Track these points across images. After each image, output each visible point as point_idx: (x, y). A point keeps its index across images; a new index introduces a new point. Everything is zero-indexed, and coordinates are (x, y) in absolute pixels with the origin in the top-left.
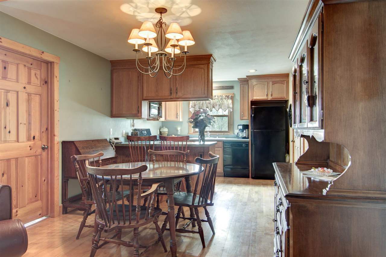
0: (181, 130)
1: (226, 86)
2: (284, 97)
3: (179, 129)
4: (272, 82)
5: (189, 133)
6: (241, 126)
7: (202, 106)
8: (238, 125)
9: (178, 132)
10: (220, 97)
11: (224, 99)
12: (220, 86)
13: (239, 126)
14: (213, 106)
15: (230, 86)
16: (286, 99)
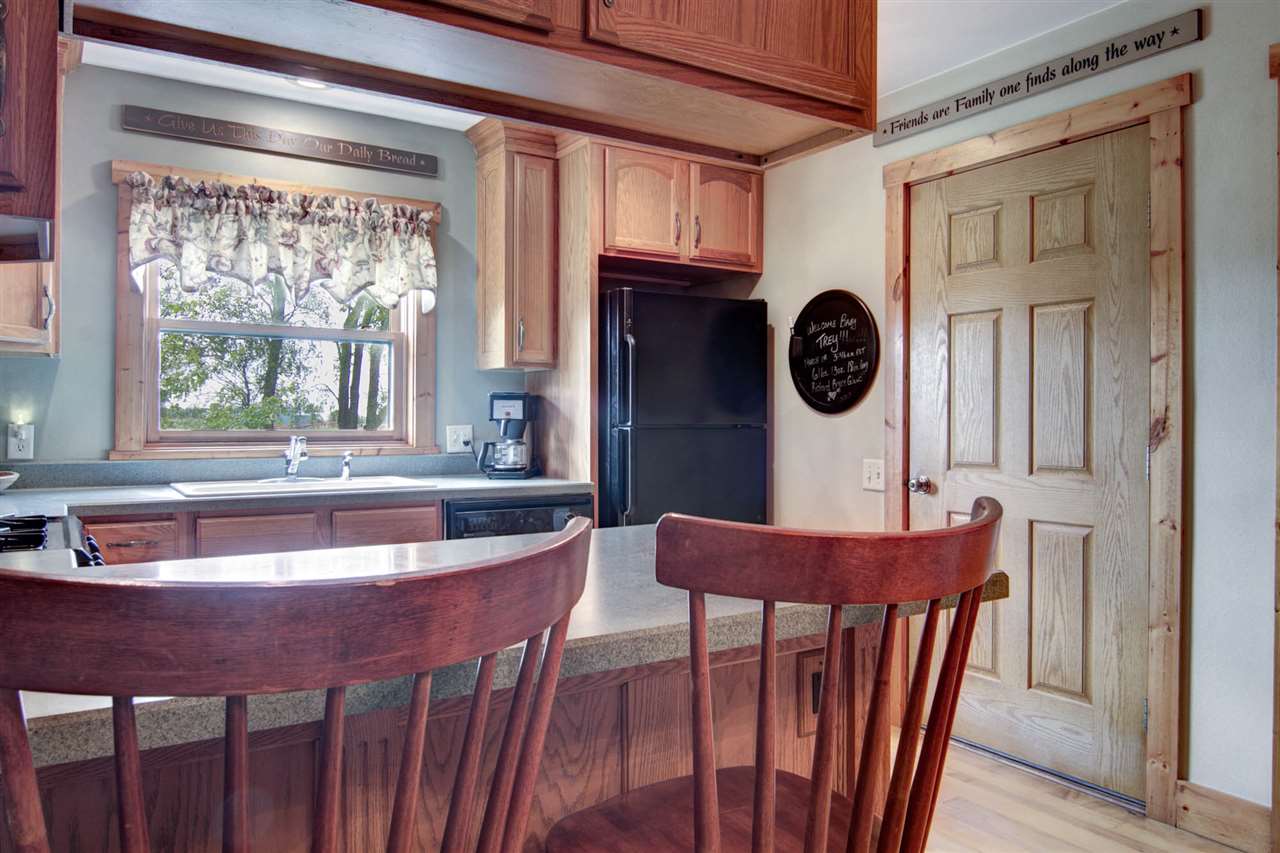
0: (38, 425)
1: (393, 152)
2: (749, 258)
3: (21, 416)
4: (698, 166)
5: (113, 448)
6: (519, 404)
7: (229, 253)
8: (495, 397)
9: (12, 441)
10: (363, 213)
11: (389, 231)
12: (356, 145)
13: (496, 402)
14: (318, 263)
15: (420, 156)
16: (751, 266)
